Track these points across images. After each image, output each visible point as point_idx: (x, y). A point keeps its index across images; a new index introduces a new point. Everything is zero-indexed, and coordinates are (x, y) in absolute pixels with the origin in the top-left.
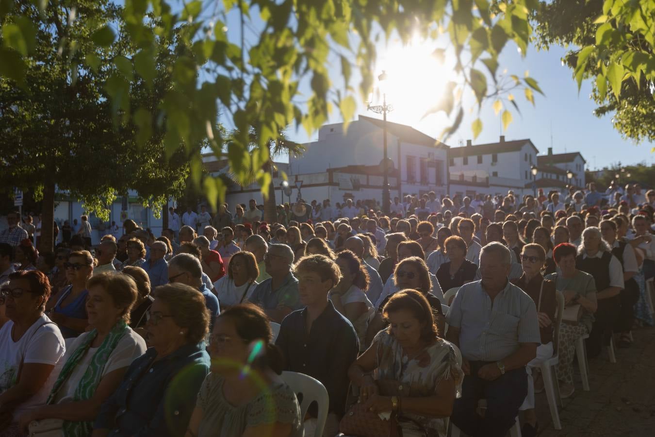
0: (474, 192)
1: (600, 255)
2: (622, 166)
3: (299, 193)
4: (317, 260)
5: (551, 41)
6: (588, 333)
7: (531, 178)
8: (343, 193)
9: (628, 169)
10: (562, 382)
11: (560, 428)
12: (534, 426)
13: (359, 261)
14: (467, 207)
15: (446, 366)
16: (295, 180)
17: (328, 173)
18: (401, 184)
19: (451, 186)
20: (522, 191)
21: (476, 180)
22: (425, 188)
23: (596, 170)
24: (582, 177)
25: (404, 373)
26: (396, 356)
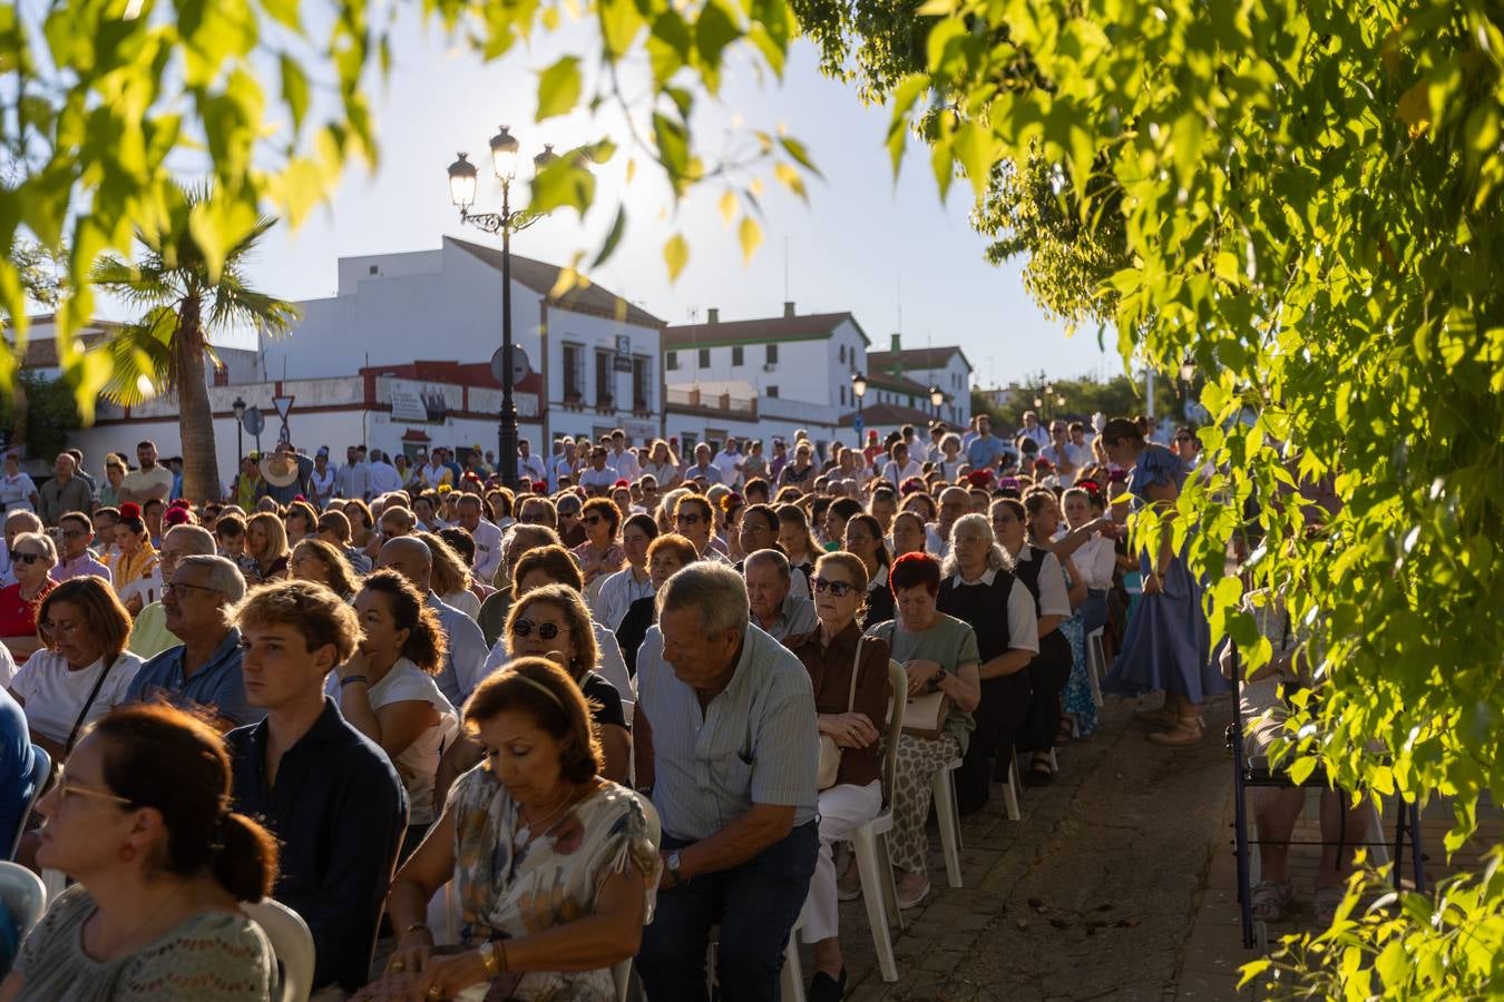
0: (724, 433)
1: (988, 578)
2: (1046, 380)
3: (285, 426)
4: (296, 596)
5: (891, 83)
6: (960, 756)
7: (853, 404)
8: (402, 429)
9: (1061, 389)
10: (901, 872)
11: (895, 978)
12: (836, 977)
13: (419, 597)
14: (703, 468)
15: (619, 843)
16: (273, 393)
17: (362, 379)
18: (547, 410)
19: (670, 417)
20: (833, 433)
21: (728, 403)
22: (605, 421)
23: (995, 388)
24: (962, 402)
25: (518, 872)
26: (498, 831)
